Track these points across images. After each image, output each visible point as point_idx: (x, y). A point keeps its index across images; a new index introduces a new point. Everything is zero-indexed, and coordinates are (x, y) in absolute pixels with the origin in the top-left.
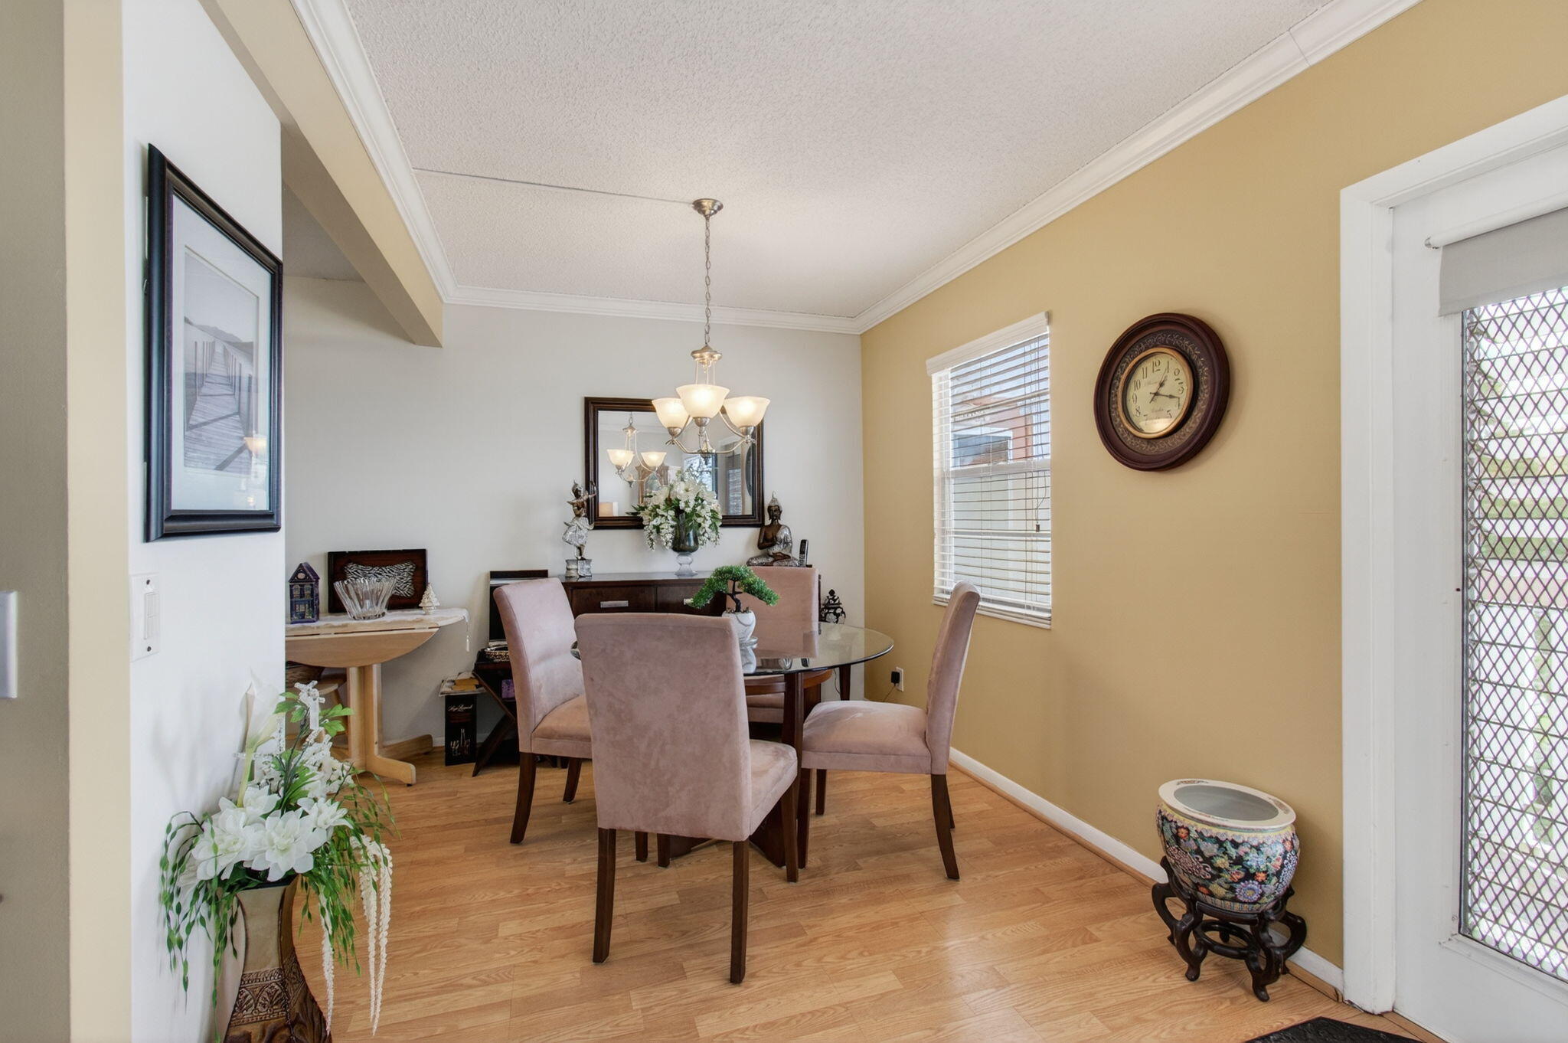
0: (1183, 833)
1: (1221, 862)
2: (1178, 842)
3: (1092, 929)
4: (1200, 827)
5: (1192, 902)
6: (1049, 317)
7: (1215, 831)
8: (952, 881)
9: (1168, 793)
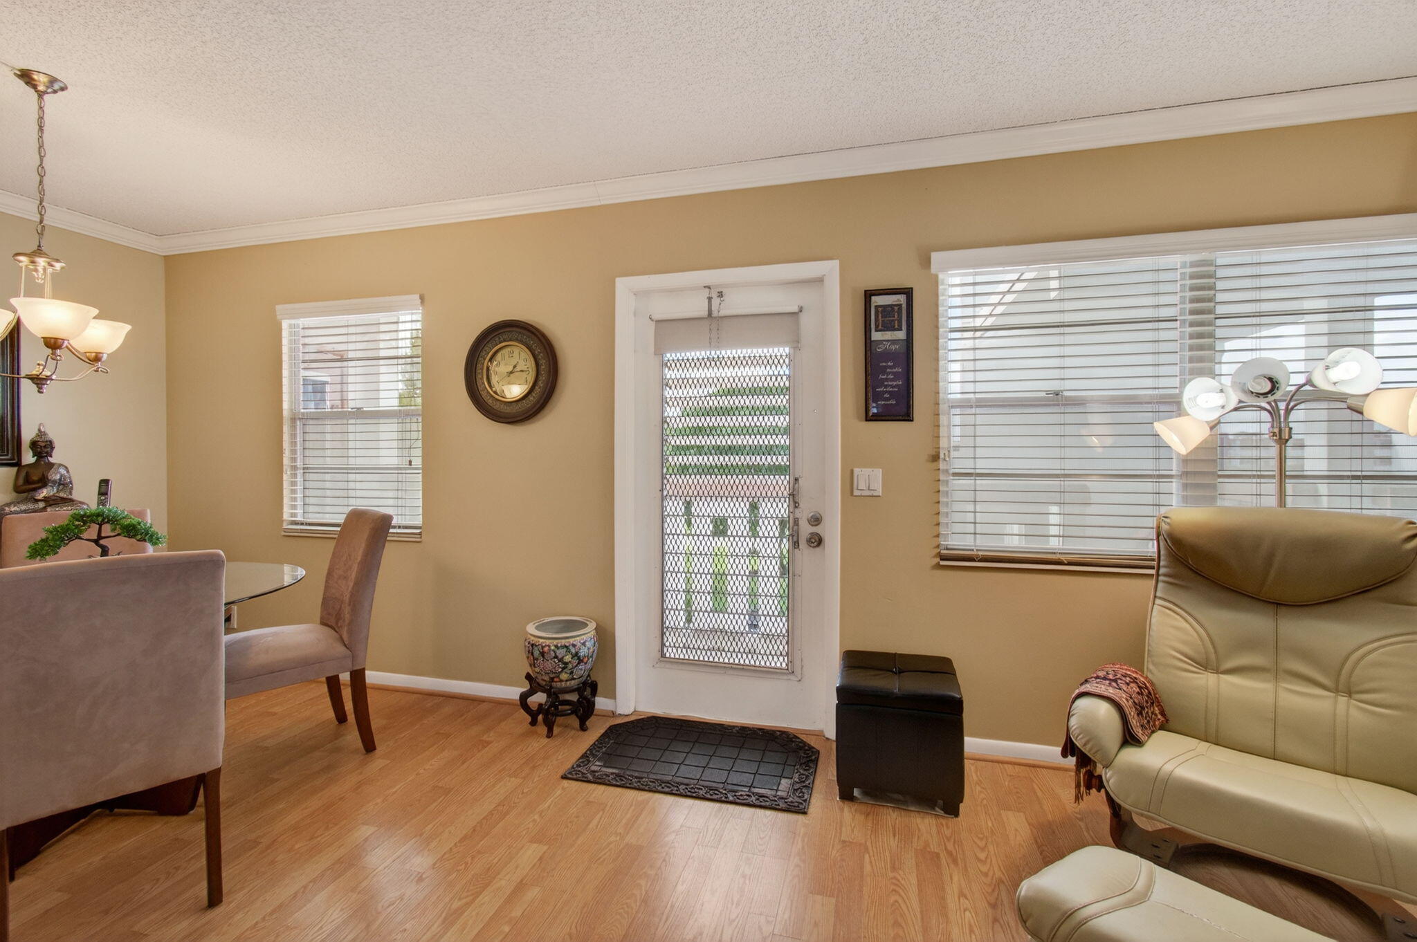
0: (546, 649)
1: (568, 658)
2: (543, 656)
3: (485, 738)
4: (555, 642)
5: (550, 692)
6: (422, 298)
7: (564, 642)
9: (531, 629)
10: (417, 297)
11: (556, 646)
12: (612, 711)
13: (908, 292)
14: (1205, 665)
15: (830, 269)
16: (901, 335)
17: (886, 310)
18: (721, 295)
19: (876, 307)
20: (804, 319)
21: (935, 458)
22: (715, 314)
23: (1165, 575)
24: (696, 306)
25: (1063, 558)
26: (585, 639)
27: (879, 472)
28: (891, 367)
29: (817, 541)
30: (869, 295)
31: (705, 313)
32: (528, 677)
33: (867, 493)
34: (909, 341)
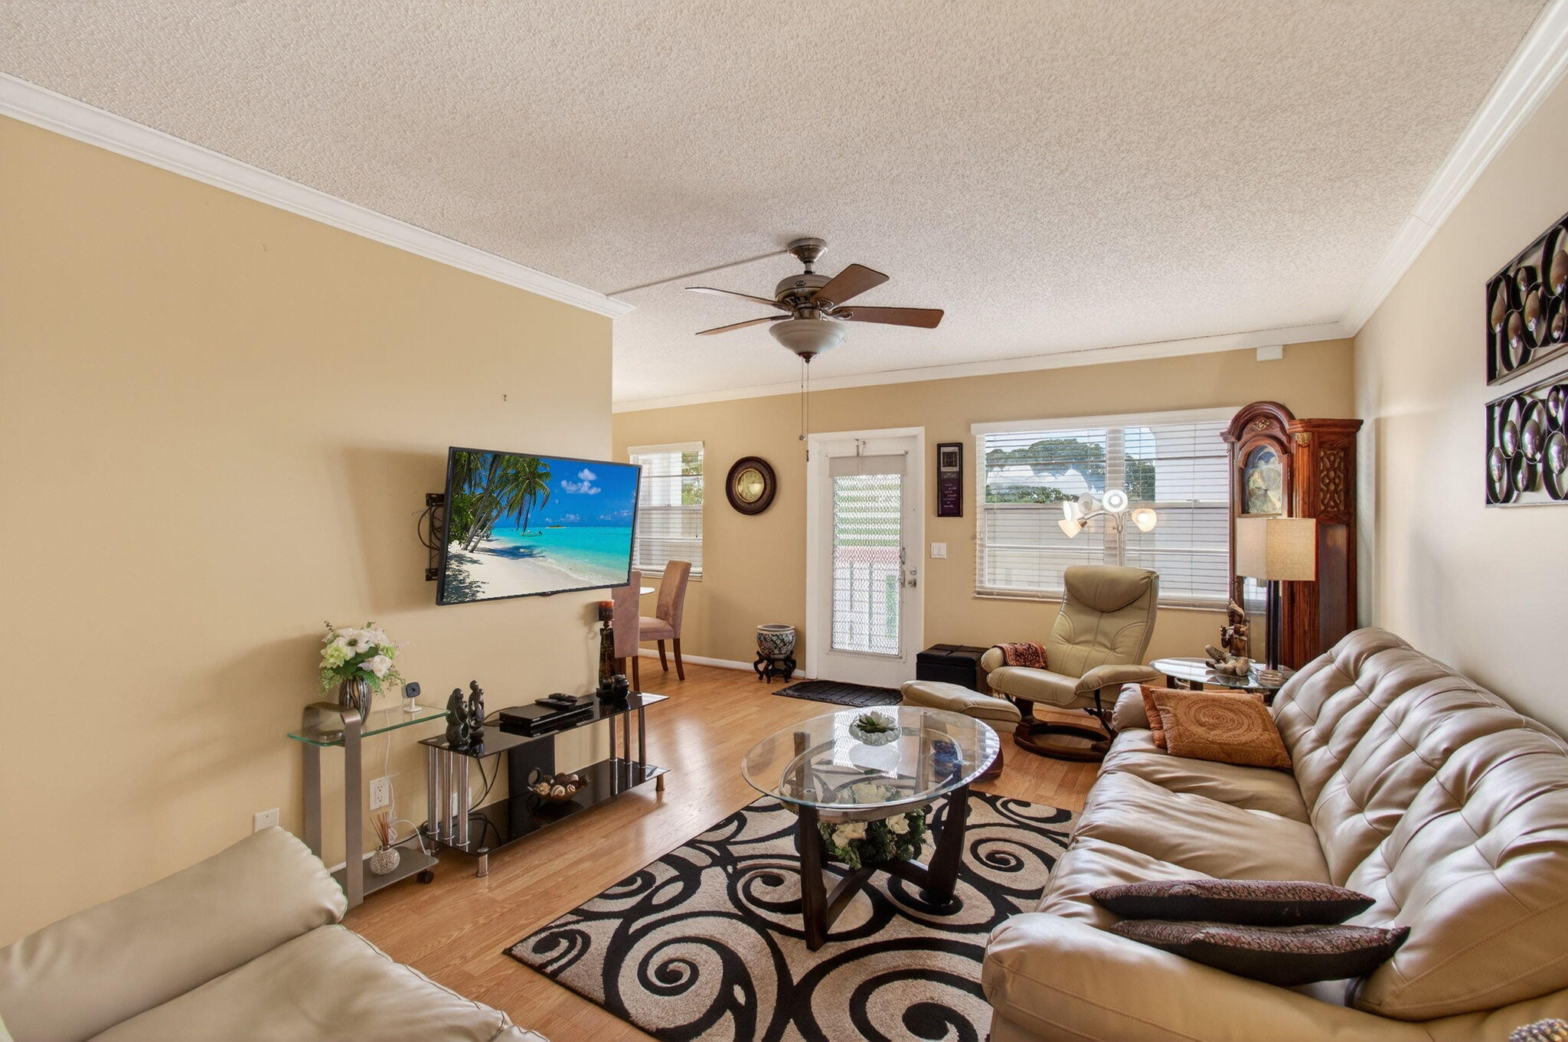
0: (767, 637)
1: (779, 642)
2: (765, 640)
4: (772, 633)
5: (769, 660)
6: (704, 443)
7: (776, 633)
9: (760, 625)
10: (701, 442)
11: (773, 636)
12: (803, 677)
13: (960, 445)
15: (920, 431)
16: (956, 469)
17: (948, 455)
18: (864, 443)
19: (943, 453)
20: (909, 457)
21: (974, 537)
22: (860, 455)
24: (851, 450)
26: (789, 635)
27: (944, 545)
28: (951, 487)
29: (914, 584)
30: (939, 446)
31: (855, 453)
32: (758, 653)
33: (938, 557)
34: (960, 473)
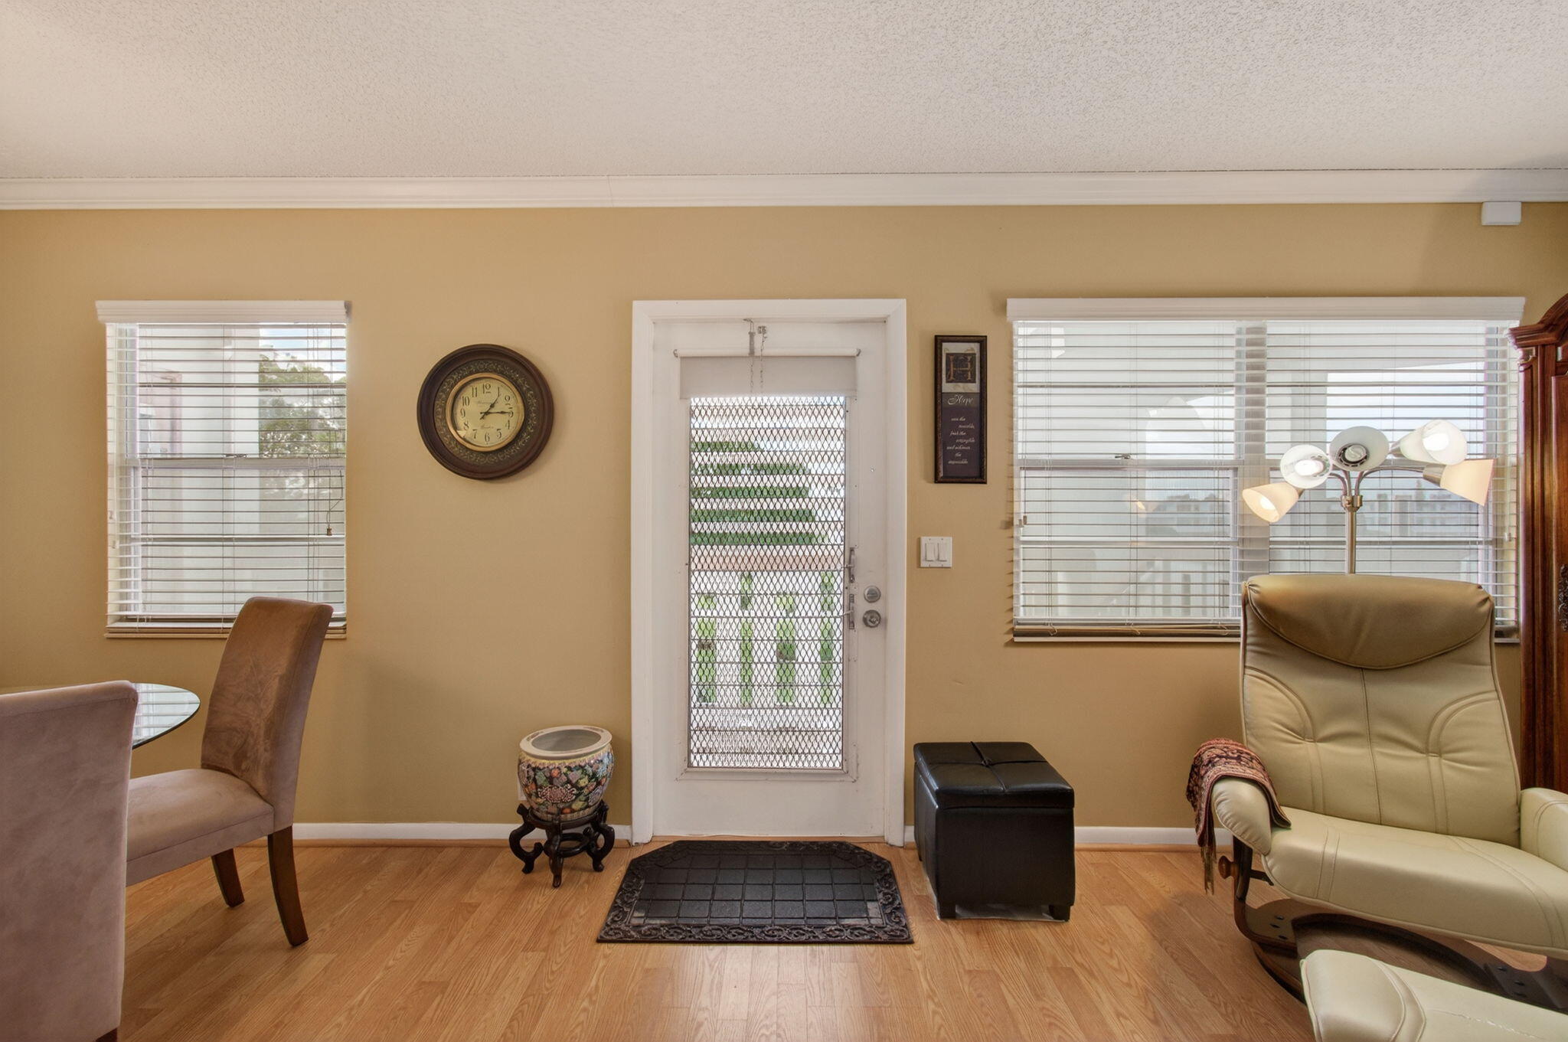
0: (555, 773)
1: (583, 782)
2: (551, 783)
3: (466, 899)
4: (567, 762)
5: (554, 829)
6: (348, 307)
7: (578, 761)
8: (300, 948)
9: (527, 746)
10: (342, 304)
11: (569, 768)
12: (628, 841)
13: (982, 341)
14: (1302, 734)
15: (896, 309)
16: (974, 387)
17: (957, 359)
18: (763, 330)
19: (948, 355)
20: (861, 362)
21: (1009, 524)
22: (758, 353)
23: (1252, 644)
24: (735, 342)
25: (1137, 629)
26: (600, 752)
27: (948, 541)
28: (962, 423)
29: (873, 620)
30: (939, 341)
31: (746, 351)
32: (522, 810)
33: (939, 564)
34: (983, 395)
